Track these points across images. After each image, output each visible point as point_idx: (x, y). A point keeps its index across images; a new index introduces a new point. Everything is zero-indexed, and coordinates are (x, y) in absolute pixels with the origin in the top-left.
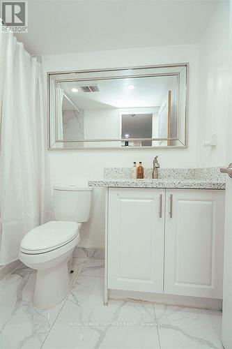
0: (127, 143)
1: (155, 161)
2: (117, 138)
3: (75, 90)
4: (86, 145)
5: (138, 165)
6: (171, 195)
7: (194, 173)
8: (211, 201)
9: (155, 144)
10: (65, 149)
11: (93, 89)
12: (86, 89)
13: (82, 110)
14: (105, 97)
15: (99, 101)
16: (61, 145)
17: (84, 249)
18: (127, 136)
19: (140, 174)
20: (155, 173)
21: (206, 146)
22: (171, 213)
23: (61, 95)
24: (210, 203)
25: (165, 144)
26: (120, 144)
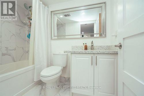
0: (83, 36)
1: (92, 43)
2: (78, 34)
3: (61, 16)
4: (67, 37)
5: (85, 44)
6: (96, 56)
7: (109, 47)
8: (114, 59)
9: (95, 36)
10: (58, 39)
11: (68, 15)
12: (66, 16)
13: (65, 24)
14: (73, 18)
15: (71, 19)
16: (56, 38)
17: (64, 77)
18: (83, 33)
19: (86, 48)
20: (92, 47)
21: (113, 36)
22: (96, 63)
23: (56, 18)
24: (113, 60)
25: (98, 36)
26: (80, 36)
